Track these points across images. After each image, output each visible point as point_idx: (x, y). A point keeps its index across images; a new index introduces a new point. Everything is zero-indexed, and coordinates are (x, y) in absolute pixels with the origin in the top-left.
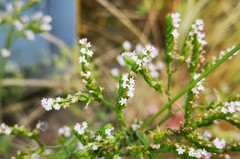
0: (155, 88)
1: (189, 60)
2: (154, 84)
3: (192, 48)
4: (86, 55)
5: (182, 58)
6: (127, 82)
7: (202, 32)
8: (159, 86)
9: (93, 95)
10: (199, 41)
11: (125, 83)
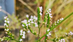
0: (34, 34)
1: (46, 23)
2: (33, 32)
3: (47, 19)
4: (7, 23)
5: (44, 22)
6: (22, 33)
7: (51, 13)
8: (35, 33)
9: (10, 37)
10: (50, 16)
11: (21, 33)
